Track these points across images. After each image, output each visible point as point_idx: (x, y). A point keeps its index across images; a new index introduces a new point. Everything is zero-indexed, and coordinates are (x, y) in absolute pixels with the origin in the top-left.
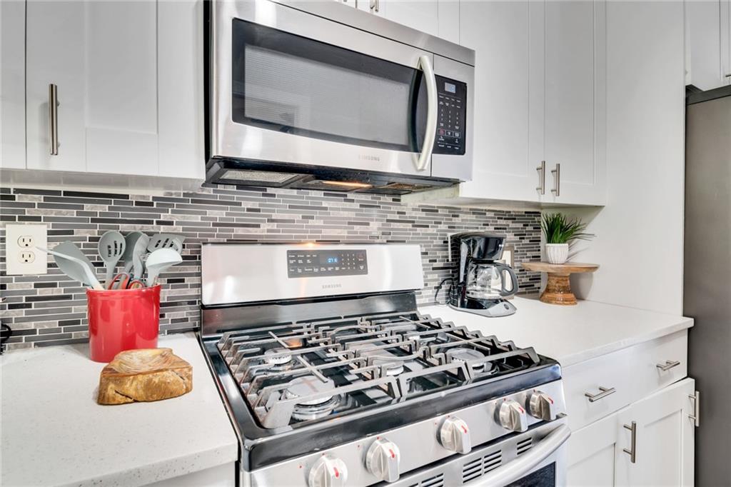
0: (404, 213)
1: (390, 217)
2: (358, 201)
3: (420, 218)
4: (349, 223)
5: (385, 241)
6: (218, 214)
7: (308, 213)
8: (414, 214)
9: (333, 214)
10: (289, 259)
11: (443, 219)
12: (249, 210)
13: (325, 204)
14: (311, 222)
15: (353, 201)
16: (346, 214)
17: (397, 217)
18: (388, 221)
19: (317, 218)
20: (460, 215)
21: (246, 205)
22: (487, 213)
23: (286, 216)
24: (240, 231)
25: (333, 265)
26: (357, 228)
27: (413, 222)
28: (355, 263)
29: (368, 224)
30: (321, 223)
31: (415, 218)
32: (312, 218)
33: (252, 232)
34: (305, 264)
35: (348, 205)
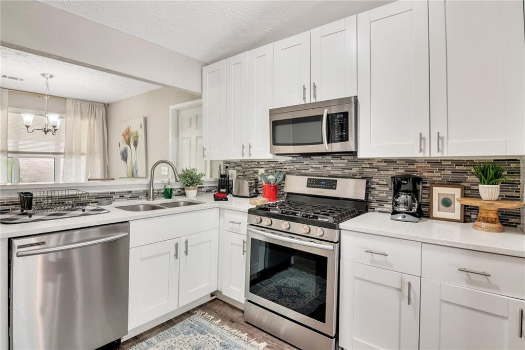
0: (373, 164)
1: (363, 166)
2: (346, 159)
3: (382, 166)
4: (342, 169)
5: (361, 177)
6: (298, 166)
7: (325, 165)
8: (379, 164)
9: (335, 165)
10: (308, 181)
11: (400, 167)
12: (306, 164)
13: (332, 161)
14: (326, 168)
15: (344, 159)
16: (341, 165)
17: (368, 166)
18: (362, 168)
19: (329, 167)
20: (415, 164)
21: (305, 163)
22: (443, 162)
23: (317, 166)
24: (303, 171)
25: (323, 184)
26: (346, 171)
27: (378, 168)
28: (332, 185)
29: (352, 169)
30: (330, 169)
31: (380, 166)
32: (327, 167)
33: (307, 172)
34: (313, 183)
35: (342, 161)
